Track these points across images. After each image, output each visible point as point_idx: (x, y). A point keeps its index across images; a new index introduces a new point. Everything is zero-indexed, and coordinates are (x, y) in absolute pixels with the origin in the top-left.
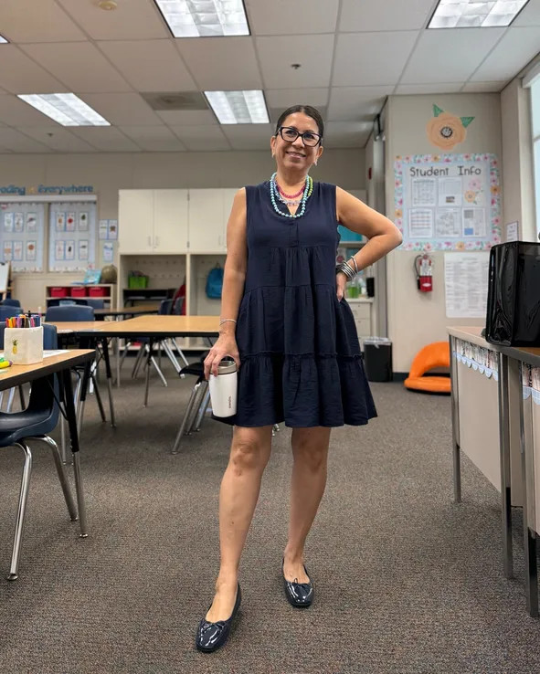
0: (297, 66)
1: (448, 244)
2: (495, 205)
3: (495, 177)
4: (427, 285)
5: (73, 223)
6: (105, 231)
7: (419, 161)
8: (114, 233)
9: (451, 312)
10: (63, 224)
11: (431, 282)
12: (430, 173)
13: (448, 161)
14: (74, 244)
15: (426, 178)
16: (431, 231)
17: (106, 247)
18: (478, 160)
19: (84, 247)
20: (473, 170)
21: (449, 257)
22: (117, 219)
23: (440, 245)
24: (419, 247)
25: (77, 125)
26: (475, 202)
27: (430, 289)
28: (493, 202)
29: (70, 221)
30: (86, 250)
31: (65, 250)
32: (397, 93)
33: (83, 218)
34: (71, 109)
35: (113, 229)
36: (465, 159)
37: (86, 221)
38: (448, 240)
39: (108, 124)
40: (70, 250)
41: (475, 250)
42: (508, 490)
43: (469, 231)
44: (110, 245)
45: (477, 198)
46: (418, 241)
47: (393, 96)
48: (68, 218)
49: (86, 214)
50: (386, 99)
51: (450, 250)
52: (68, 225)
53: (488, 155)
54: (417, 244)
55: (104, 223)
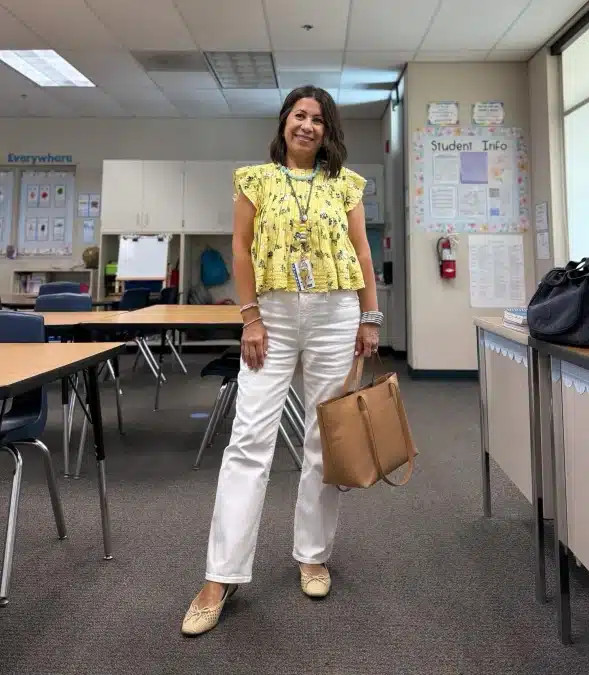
0: (309, 27)
1: (472, 225)
2: (523, 184)
3: (522, 152)
4: (450, 270)
5: (47, 198)
6: (86, 207)
7: (441, 135)
8: (96, 210)
9: (477, 302)
10: (36, 199)
11: (454, 267)
12: (452, 147)
13: (472, 134)
14: (48, 222)
15: (449, 152)
16: (454, 211)
17: (86, 226)
18: (504, 134)
19: (60, 225)
20: (499, 145)
21: (473, 240)
22: (100, 193)
23: (464, 226)
24: (441, 228)
25: (56, 85)
26: (501, 180)
27: (453, 275)
28: (520, 180)
29: (45, 195)
30: (62, 229)
31: (37, 230)
32: (417, 60)
33: (60, 191)
34: (49, 68)
35: (95, 204)
36: (490, 133)
37: (62, 195)
38: (472, 221)
39: (92, 85)
40: (43, 228)
41: (501, 233)
42: (540, 501)
43: (494, 212)
44: (90, 223)
45: (502, 176)
46: (440, 222)
47: (413, 62)
48: (42, 192)
49: (63, 187)
50: (406, 65)
51: (476, 232)
52: (42, 200)
53: (514, 129)
54: (439, 225)
55: (84, 199)
